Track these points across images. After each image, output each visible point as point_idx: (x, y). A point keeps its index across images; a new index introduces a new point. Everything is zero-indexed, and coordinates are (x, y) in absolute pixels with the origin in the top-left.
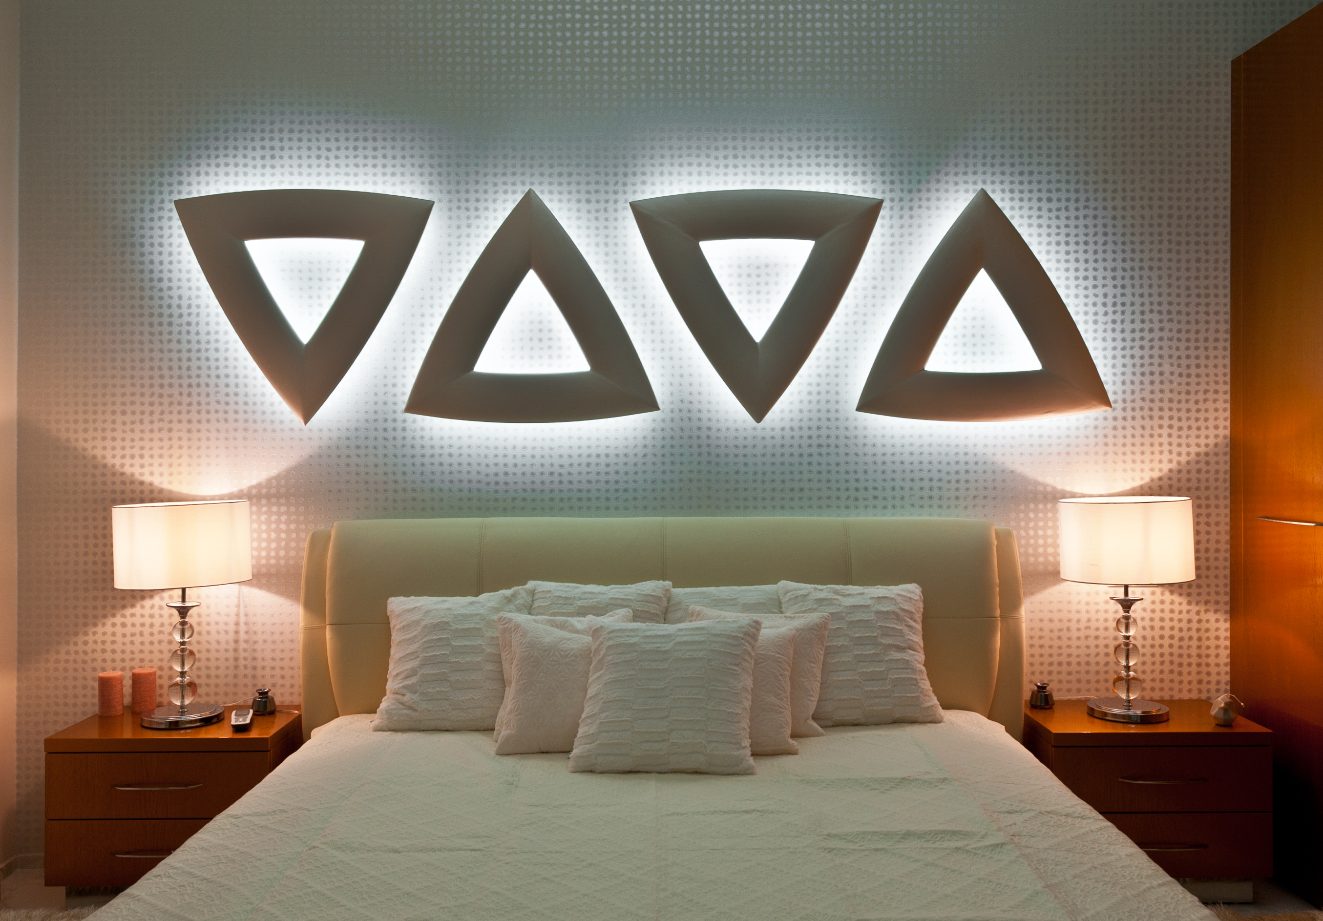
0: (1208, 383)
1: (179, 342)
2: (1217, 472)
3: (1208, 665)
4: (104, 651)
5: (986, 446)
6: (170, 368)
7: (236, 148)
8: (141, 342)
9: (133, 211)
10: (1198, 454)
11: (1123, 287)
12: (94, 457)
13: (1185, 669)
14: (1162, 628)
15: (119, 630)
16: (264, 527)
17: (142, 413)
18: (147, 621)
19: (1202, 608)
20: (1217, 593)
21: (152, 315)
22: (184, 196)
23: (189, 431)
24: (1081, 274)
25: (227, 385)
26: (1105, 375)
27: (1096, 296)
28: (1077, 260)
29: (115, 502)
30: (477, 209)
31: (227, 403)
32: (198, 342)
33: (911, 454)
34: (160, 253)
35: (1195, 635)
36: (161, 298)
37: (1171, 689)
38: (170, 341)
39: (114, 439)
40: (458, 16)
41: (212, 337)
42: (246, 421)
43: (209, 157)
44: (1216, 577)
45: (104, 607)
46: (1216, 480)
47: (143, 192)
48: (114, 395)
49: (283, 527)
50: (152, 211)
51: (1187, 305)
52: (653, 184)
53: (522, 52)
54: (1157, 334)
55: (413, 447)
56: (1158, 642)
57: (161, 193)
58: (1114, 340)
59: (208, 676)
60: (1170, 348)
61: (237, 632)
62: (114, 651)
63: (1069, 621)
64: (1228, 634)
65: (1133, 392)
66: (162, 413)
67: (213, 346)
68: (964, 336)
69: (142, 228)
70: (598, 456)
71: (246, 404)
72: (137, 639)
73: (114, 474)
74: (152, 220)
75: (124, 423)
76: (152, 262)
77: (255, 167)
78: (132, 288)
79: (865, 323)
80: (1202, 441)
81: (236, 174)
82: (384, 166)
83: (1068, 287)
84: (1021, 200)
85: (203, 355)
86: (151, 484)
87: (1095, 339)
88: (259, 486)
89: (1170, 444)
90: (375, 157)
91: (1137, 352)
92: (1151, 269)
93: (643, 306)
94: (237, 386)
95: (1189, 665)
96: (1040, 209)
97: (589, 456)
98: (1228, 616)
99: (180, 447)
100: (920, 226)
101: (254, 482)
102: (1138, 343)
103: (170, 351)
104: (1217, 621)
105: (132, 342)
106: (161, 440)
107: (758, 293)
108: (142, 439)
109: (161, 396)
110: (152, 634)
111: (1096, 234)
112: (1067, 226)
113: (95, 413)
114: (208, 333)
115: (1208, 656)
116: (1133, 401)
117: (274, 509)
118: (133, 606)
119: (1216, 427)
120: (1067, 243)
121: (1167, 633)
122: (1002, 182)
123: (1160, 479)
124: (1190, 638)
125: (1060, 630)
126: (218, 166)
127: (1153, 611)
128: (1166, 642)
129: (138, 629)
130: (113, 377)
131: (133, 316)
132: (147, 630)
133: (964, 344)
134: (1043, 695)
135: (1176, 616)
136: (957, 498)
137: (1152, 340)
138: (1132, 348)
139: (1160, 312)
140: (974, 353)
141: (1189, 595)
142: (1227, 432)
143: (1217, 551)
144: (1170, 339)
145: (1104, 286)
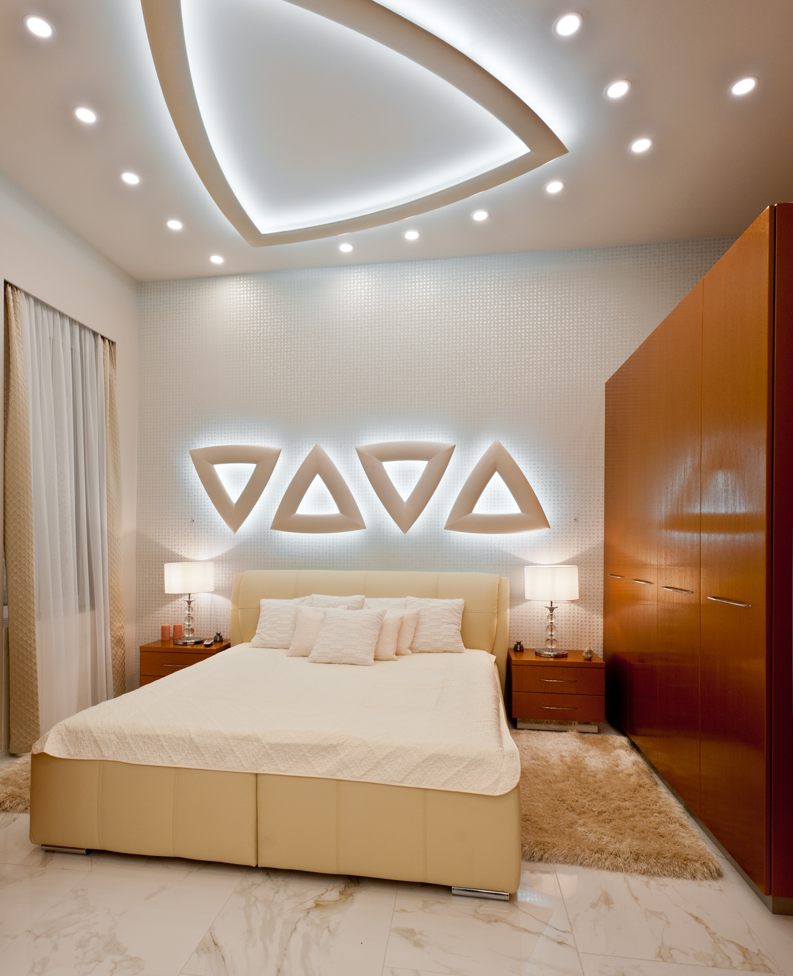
0: (594, 518)
1: (191, 503)
2: (598, 556)
3: (593, 636)
4: (165, 617)
5: (499, 544)
6: (188, 513)
7: (212, 430)
8: (178, 503)
9: (176, 454)
10: (590, 548)
11: (558, 478)
12: (162, 545)
13: (583, 638)
14: (574, 620)
15: (170, 609)
16: (221, 572)
17: (178, 529)
18: (180, 606)
19: (591, 612)
20: (598, 607)
21: (182, 493)
22: (194, 448)
23: (195, 536)
25: (208, 519)
26: (550, 515)
27: (546, 482)
29: (165, 562)
30: (299, 451)
31: (208, 526)
32: (198, 503)
33: (468, 547)
34: (185, 470)
35: (588, 624)
36: (185, 486)
37: (577, 646)
38: (188, 502)
39: (169, 539)
40: (292, 377)
41: (203, 501)
42: (214, 532)
43: (202, 433)
44: (597, 600)
45: (165, 601)
46: (598, 559)
47: (179, 447)
48: (169, 522)
49: (227, 572)
50: (182, 454)
51: (586, 485)
52: (366, 439)
53: (316, 390)
54: (572, 498)
55: (274, 542)
56: (572, 626)
57: (186, 447)
58: (554, 500)
59: (201, 628)
60: (578, 503)
61: (211, 611)
62: (168, 617)
63: (534, 616)
64: (602, 624)
65: (562, 522)
66: (185, 529)
67: (203, 504)
68: (491, 499)
69: (179, 460)
70: (344, 546)
71: (214, 526)
72: (176, 613)
73: (169, 552)
74: (182, 457)
75: (172, 533)
76: (182, 473)
77: (218, 437)
78: (175, 483)
79: (450, 494)
80: (592, 543)
81: (212, 440)
82: (265, 435)
84: (515, 443)
85: (200, 507)
86: (181, 555)
87: (545, 500)
88: (219, 556)
89: (578, 544)
90: (261, 432)
91: (564, 505)
92: (570, 470)
93: (362, 487)
94: (211, 519)
95: (585, 636)
97: (340, 546)
98: (602, 616)
99: (191, 542)
100: (472, 454)
101: (217, 555)
102: (564, 502)
103: (188, 506)
104: (598, 618)
105: (175, 503)
106: (185, 539)
107: (407, 482)
108: (178, 539)
109: (185, 523)
110: (181, 611)
113: (162, 529)
114: (202, 499)
115: (593, 633)
116: (562, 526)
117: (224, 565)
118: (175, 601)
119: (598, 537)
120: (534, 461)
121: (576, 622)
122: (506, 436)
123: (573, 558)
124: (586, 625)
125: (530, 620)
126: (205, 437)
127: (570, 613)
128: (575, 626)
129: (176, 609)
130: (169, 516)
131: (175, 493)
132: (180, 610)
133: (491, 502)
134: (519, 646)
135: (580, 615)
136: (487, 565)
137: (570, 500)
138: (561, 503)
139: (574, 489)
140: (495, 506)
141: (585, 607)
142: (603, 539)
143: (598, 589)
144: (578, 500)
145: (550, 478)
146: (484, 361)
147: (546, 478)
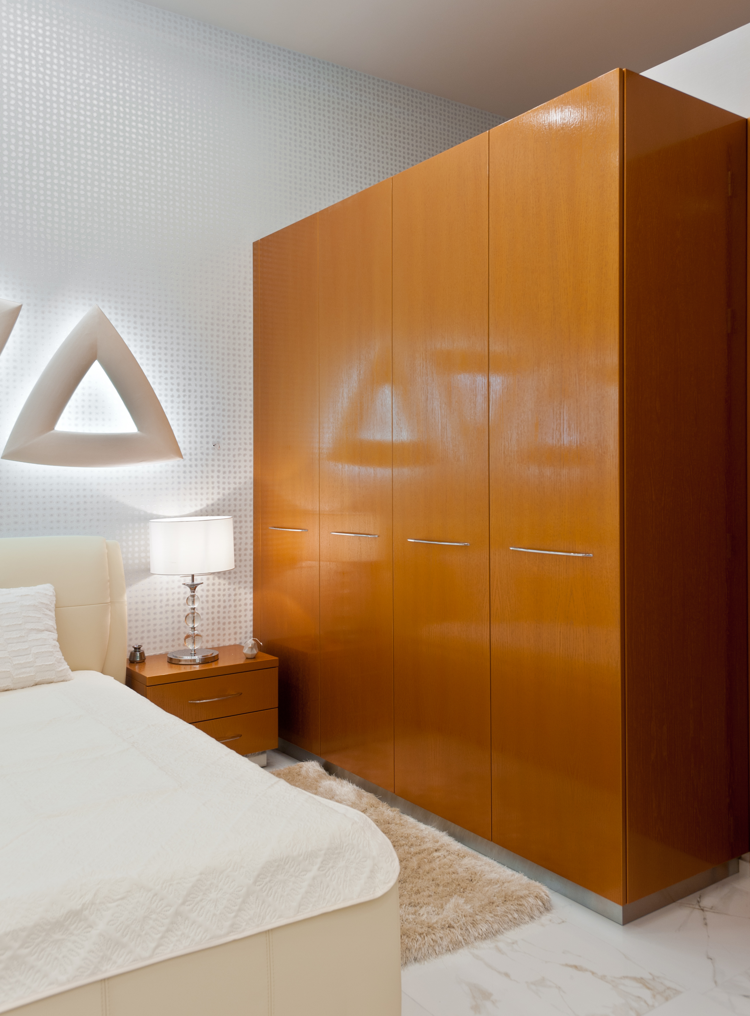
0: (240, 444)
2: (246, 500)
3: (240, 622)
11: (190, 379)
13: (227, 626)
14: (213, 601)
20: (246, 576)
24: (163, 369)
26: (178, 437)
27: (172, 384)
28: (160, 360)
33: (44, 490)
35: (233, 604)
37: (219, 640)
44: (245, 566)
46: (245, 505)
51: (228, 393)
54: (210, 412)
56: (211, 610)
58: (184, 414)
60: (218, 421)
63: (155, 601)
64: (252, 601)
65: (196, 449)
68: (84, 407)
79: (7, 394)
80: (237, 481)
83: (154, 377)
84: (123, 315)
87: (172, 413)
89: (218, 482)
91: (199, 423)
92: (207, 369)
95: (229, 623)
96: (135, 323)
98: (252, 590)
100: (49, 326)
102: (199, 417)
104: (246, 593)
111: (172, 343)
112: (153, 336)
115: (240, 616)
116: (196, 454)
119: (245, 472)
120: (154, 348)
121: (216, 604)
122: (109, 301)
123: (213, 505)
124: (230, 606)
125: (149, 608)
128: (216, 610)
133: (83, 413)
134: (138, 654)
135: (222, 593)
136: (78, 521)
137: (207, 415)
138: (195, 420)
139: (212, 398)
140: (90, 419)
141: (229, 578)
142: (252, 475)
143: (246, 549)
144: (218, 415)
145: (178, 378)
146: (69, 165)
147: (172, 378)
